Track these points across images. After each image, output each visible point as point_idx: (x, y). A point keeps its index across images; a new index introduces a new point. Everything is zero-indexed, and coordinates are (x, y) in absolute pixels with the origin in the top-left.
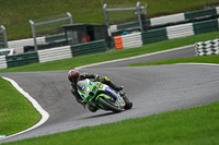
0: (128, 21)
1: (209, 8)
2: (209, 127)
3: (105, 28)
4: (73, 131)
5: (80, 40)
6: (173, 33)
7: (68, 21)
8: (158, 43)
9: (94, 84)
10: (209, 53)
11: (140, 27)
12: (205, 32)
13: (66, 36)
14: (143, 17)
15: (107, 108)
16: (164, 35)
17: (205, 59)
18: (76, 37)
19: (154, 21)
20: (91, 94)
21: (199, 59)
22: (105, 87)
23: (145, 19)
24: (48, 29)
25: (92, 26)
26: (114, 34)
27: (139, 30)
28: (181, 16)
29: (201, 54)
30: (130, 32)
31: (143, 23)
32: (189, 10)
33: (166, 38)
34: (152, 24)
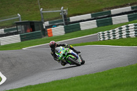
0: (56, 18)
1: (107, 11)
2: (106, 85)
3: (42, 23)
4: (21, 88)
5: (26, 31)
6: (84, 26)
7: (18, 19)
8: (75, 33)
9: (66, 49)
10: (106, 39)
11: (63, 23)
12: (104, 26)
13: (17, 29)
14: (65, 16)
15: (73, 63)
16: (78, 28)
17: (104, 42)
18: (23, 29)
19: (72, 19)
20: (64, 55)
21: (100, 43)
22: (71, 51)
23: (66, 18)
24: (6, 24)
25: (33, 22)
26: (47, 27)
27: (63, 25)
28: (89, 16)
29: (102, 39)
30: (57, 26)
31: (65, 20)
32: (94, 12)
33: (80, 29)
34: (71, 21)
